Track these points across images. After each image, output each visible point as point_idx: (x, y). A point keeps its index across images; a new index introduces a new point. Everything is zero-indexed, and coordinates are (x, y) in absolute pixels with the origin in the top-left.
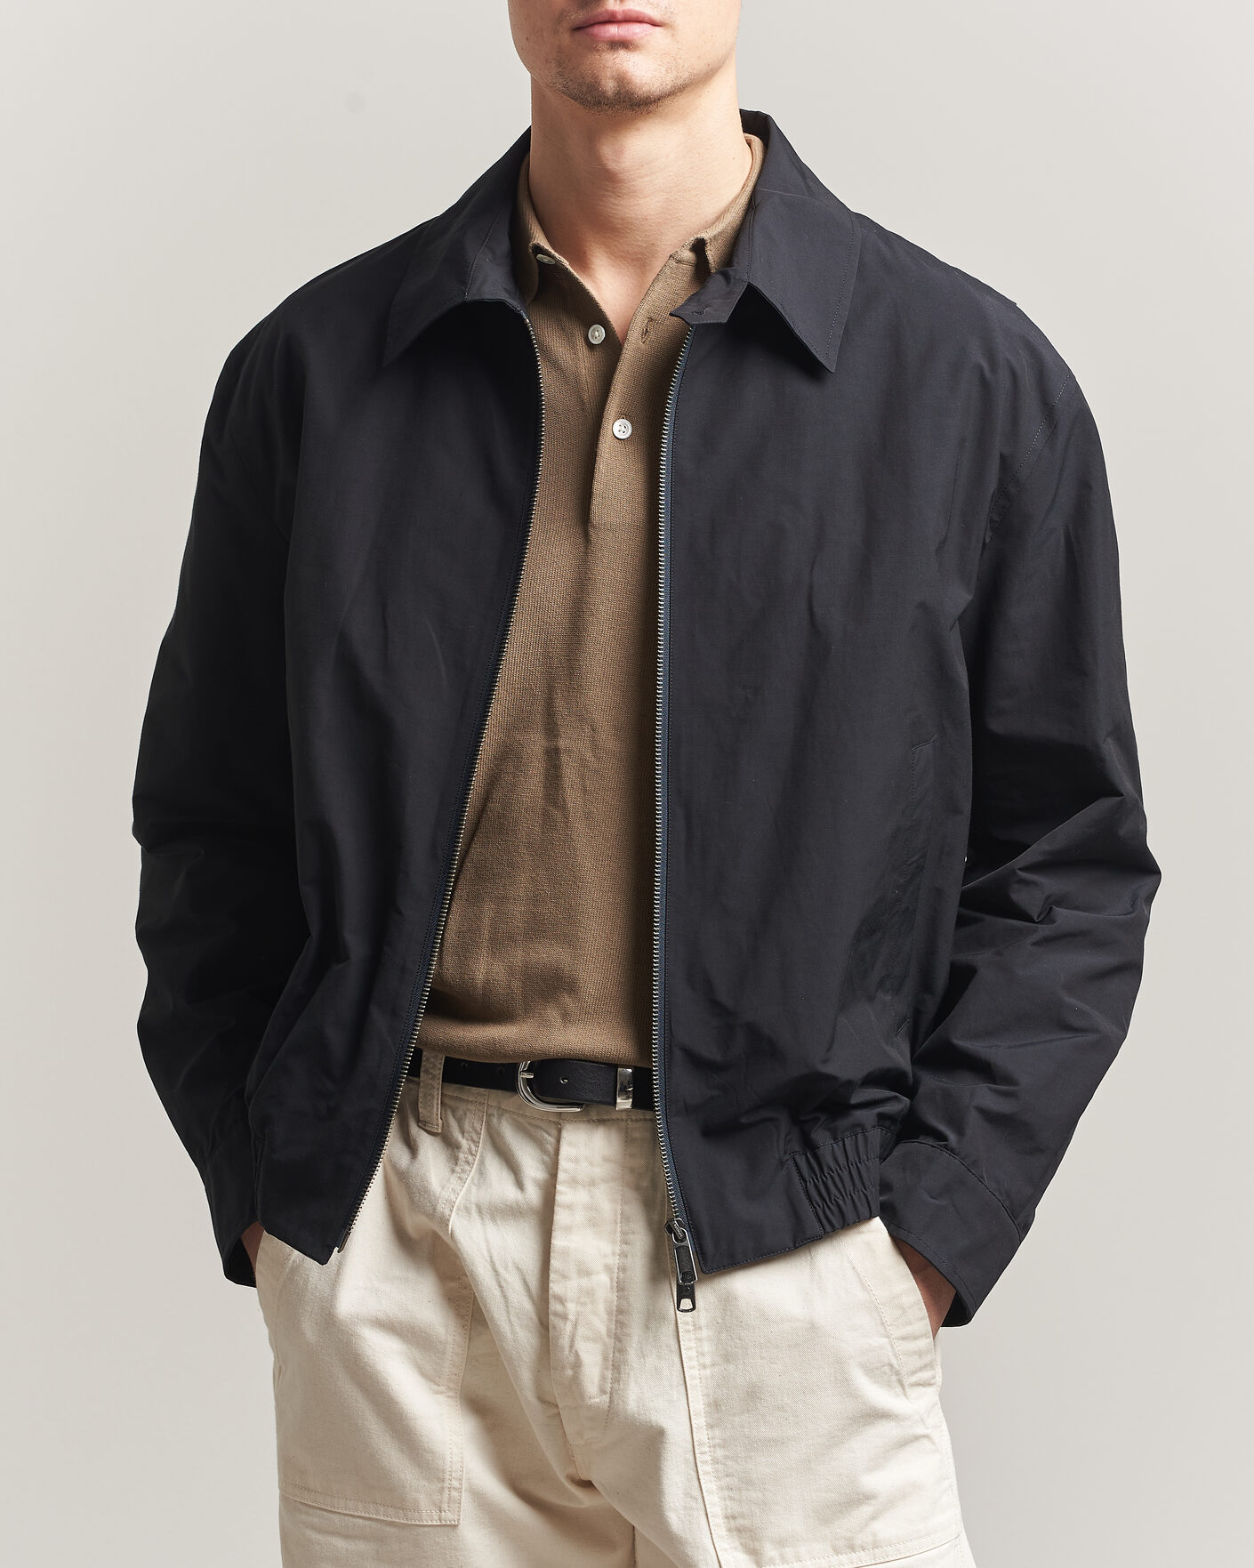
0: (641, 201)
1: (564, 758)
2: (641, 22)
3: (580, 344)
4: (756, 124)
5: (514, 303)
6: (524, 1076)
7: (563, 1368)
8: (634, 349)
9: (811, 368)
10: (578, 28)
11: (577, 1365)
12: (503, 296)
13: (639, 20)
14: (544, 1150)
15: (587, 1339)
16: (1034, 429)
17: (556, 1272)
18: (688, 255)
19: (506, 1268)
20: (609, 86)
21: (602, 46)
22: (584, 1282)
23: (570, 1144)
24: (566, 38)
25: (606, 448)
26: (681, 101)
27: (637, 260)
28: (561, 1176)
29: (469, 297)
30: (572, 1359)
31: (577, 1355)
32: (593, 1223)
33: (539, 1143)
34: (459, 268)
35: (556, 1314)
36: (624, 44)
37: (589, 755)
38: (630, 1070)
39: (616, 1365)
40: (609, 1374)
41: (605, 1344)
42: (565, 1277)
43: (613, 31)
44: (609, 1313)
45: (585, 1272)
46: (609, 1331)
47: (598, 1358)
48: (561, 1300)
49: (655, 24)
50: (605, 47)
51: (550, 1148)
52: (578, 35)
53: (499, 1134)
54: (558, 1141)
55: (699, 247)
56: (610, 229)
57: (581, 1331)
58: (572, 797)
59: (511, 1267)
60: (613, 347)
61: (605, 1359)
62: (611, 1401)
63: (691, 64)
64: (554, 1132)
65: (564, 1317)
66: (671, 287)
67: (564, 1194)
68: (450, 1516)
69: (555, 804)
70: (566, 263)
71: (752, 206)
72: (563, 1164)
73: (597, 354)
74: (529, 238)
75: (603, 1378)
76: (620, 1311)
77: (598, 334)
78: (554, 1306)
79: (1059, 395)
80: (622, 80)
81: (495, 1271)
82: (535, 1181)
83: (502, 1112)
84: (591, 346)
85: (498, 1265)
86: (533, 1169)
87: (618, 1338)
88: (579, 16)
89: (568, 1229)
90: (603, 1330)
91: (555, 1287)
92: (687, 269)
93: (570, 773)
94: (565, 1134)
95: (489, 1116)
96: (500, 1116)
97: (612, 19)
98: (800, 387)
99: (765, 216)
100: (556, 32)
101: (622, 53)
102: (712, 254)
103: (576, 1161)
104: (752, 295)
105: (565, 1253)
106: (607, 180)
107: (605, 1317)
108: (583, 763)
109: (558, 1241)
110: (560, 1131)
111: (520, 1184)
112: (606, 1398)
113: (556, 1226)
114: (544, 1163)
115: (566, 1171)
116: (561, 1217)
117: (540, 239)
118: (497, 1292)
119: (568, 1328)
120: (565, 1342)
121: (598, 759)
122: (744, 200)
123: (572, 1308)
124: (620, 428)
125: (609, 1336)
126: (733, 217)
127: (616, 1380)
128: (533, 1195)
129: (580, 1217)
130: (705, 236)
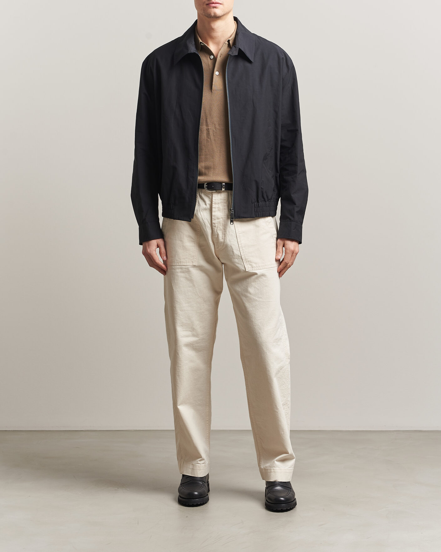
0: (218, 33)
1: (210, 130)
2: (218, 4)
3: (209, 59)
4: (236, 19)
5: (197, 53)
6: (205, 186)
7: (216, 235)
8: (219, 59)
9: (250, 62)
10: (207, 4)
11: (218, 235)
12: (195, 52)
13: (218, 3)
14: (210, 199)
15: (219, 230)
16: (285, 70)
17: (213, 219)
18: (227, 43)
19: (205, 219)
20: (213, 14)
21: (211, 7)
22: (218, 220)
23: (214, 197)
24: (205, 6)
25: (215, 77)
26: (224, 17)
27: (217, 44)
28: (213, 203)
29: (189, 52)
30: (217, 234)
31: (218, 233)
32: (219, 210)
33: (209, 197)
34: (187, 47)
35: (214, 226)
36: (215, 7)
37: (214, 129)
38: (224, 184)
39: (225, 234)
40: (223, 236)
41: (222, 231)
42: (215, 220)
43: (213, 5)
44: (223, 226)
45: (218, 219)
46: (223, 228)
47: (221, 233)
48: (214, 224)
49: (220, 4)
50: (212, 8)
51: (211, 198)
52: (207, 6)
53: (201, 196)
54: (212, 197)
55: (229, 41)
56: (212, 38)
57: (218, 229)
58: (212, 137)
59: (206, 219)
60: (215, 59)
61: (223, 233)
62: (224, 240)
63: (227, 11)
64: (211, 195)
65: (215, 227)
66: (224, 50)
67: (214, 206)
68: (194, 264)
69: (209, 138)
70: (206, 45)
71: (237, 34)
72: (213, 200)
73: (212, 60)
74: (199, 41)
75: (222, 236)
76: (225, 225)
77: (212, 57)
78: (213, 225)
79: (289, 64)
80: (215, 13)
81: (203, 220)
82: (208, 204)
83: (202, 192)
84: (211, 59)
85: (203, 219)
86: (208, 202)
87: (224, 229)
88: (207, 2)
89: (215, 211)
90: (222, 228)
91: (213, 221)
92: (227, 45)
93: (211, 133)
94: (213, 195)
95: (199, 193)
96: (201, 193)
97: (213, 3)
98: (248, 64)
99: (240, 36)
100: (203, 5)
101: (215, 9)
102: (231, 42)
103: (215, 200)
104: (240, 50)
105: (215, 216)
106: (212, 29)
107: (222, 226)
108: (213, 131)
109: (213, 214)
110: (212, 195)
111: (206, 204)
112: (223, 240)
113: (213, 211)
114: (210, 201)
115: (214, 202)
116: (213, 209)
117: (201, 41)
118: (203, 224)
119: (216, 228)
120: (216, 231)
121: (216, 130)
122: (235, 33)
123: (216, 225)
124: (217, 73)
125: (223, 229)
126: (233, 36)
127: (225, 237)
128: (208, 206)
129: (217, 209)
130: (230, 39)
